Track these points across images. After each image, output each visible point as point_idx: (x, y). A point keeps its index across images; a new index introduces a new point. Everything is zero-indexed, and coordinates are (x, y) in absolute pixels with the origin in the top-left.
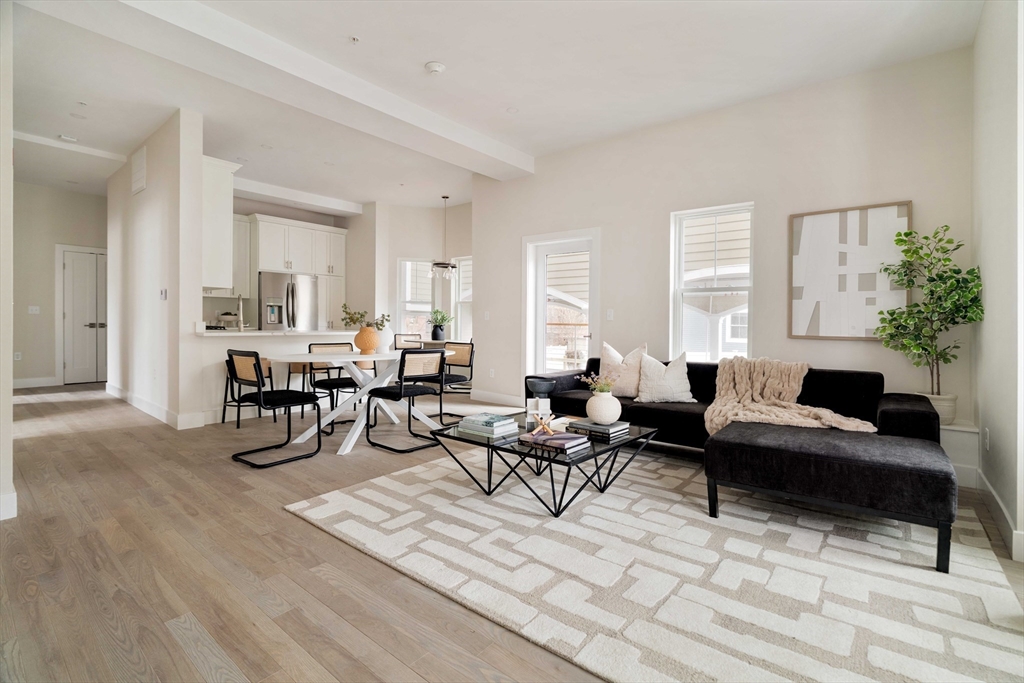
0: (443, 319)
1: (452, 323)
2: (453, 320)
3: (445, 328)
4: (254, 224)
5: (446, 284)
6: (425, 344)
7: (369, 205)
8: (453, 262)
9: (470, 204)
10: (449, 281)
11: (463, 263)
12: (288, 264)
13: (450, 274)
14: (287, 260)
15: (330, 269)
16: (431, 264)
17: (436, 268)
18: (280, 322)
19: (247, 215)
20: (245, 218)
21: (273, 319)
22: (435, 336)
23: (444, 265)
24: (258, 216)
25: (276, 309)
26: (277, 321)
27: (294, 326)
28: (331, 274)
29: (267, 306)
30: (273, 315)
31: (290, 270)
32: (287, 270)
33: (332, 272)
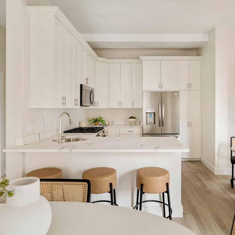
14: (159, 83)
18: (155, 123)
24: (142, 58)
25: (153, 114)
26: (153, 123)
27: (163, 126)
28: (190, 89)
29: (147, 113)
30: (151, 119)
31: (162, 89)
32: (160, 89)
33: (191, 88)
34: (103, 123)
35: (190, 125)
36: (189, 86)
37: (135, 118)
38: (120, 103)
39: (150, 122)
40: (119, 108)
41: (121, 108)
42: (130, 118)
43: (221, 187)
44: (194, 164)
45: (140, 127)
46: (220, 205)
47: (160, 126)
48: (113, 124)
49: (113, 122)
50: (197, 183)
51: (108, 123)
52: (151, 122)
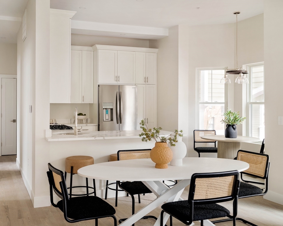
0: (235, 119)
1: (244, 123)
2: (245, 121)
3: (237, 127)
4: (95, 51)
5: (238, 88)
6: (220, 142)
7: (174, 29)
8: (244, 68)
9: (263, 13)
10: (241, 85)
11: (254, 70)
12: (117, 78)
13: (243, 79)
14: (116, 75)
15: (146, 80)
16: (223, 72)
17: (228, 75)
18: (112, 120)
19: (92, 46)
20: (90, 48)
21: (107, 118)
22: (228, 134)
23: (236, 72)
24: (98, 46)
25: (109, 111)
26: (110, 120)
27: (121, 123)
28: (147, 83)
30: (107, 115)
31: (118, 82)
32: (116, 83)
33: (147, 81)
35: (146, 121)
37: (85, 115)
39: (106, 119)
47: (118, 123)
51: (52, 121)
52: (108, 119)
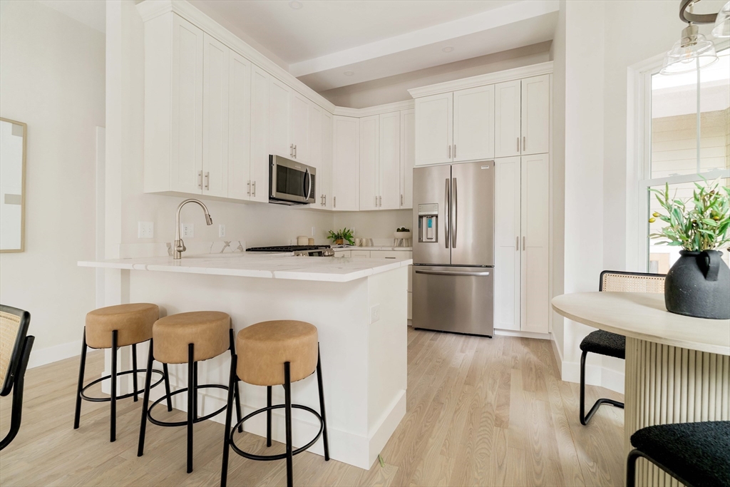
14: (450, 144)
24: (412, 92)
27: (454, 246)
28: (523, 153)
29: (421, 217)
31: (455, 160)
32: (451, 160)
33: (524, 148)
34: (350, 241)
35: (521, 244)
36: (521, 143)
37: (408, 231)
38: (378, 200)
39: (428, 237)
40: (377, 209)
41: (381, 209)
42: (398, 230)
43: (553, 416)
44: (527, 345)
45: (408, 249)
46: (500, 467)
47: (447, 247)
48: (372, 245)
49: (371, 240)
50: (490, 392)
51: (361, 241)
52: (432, 237)
